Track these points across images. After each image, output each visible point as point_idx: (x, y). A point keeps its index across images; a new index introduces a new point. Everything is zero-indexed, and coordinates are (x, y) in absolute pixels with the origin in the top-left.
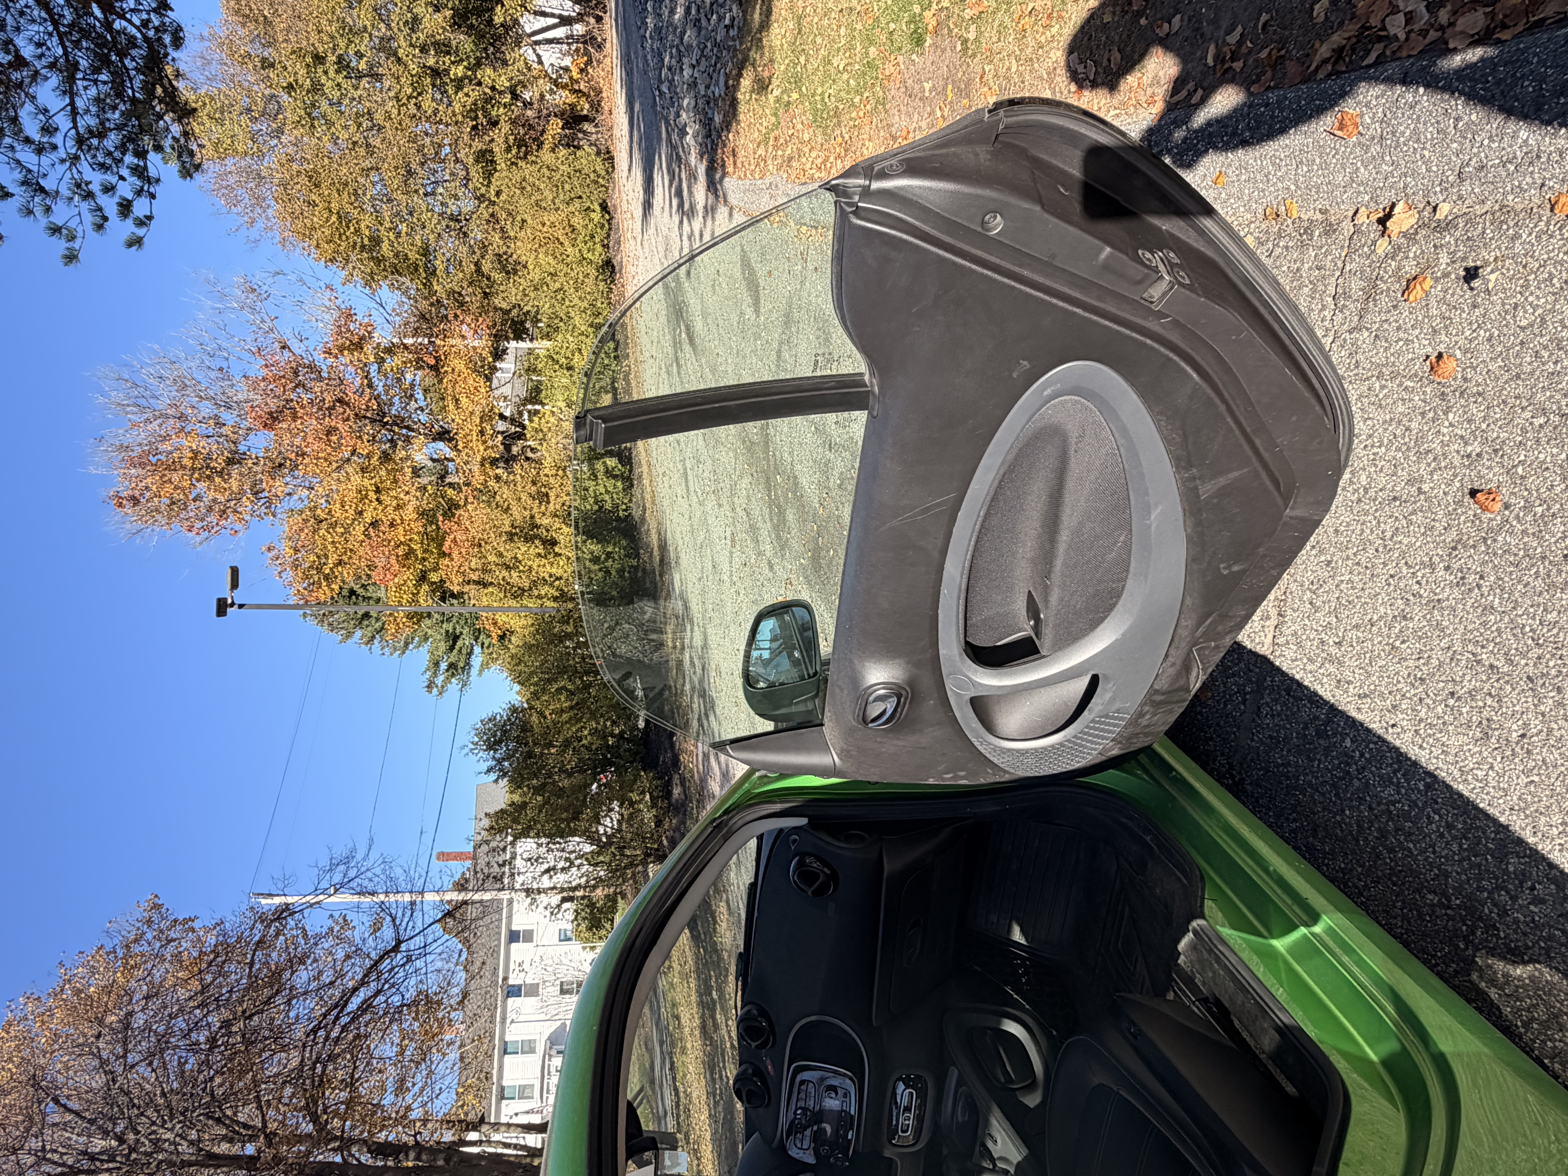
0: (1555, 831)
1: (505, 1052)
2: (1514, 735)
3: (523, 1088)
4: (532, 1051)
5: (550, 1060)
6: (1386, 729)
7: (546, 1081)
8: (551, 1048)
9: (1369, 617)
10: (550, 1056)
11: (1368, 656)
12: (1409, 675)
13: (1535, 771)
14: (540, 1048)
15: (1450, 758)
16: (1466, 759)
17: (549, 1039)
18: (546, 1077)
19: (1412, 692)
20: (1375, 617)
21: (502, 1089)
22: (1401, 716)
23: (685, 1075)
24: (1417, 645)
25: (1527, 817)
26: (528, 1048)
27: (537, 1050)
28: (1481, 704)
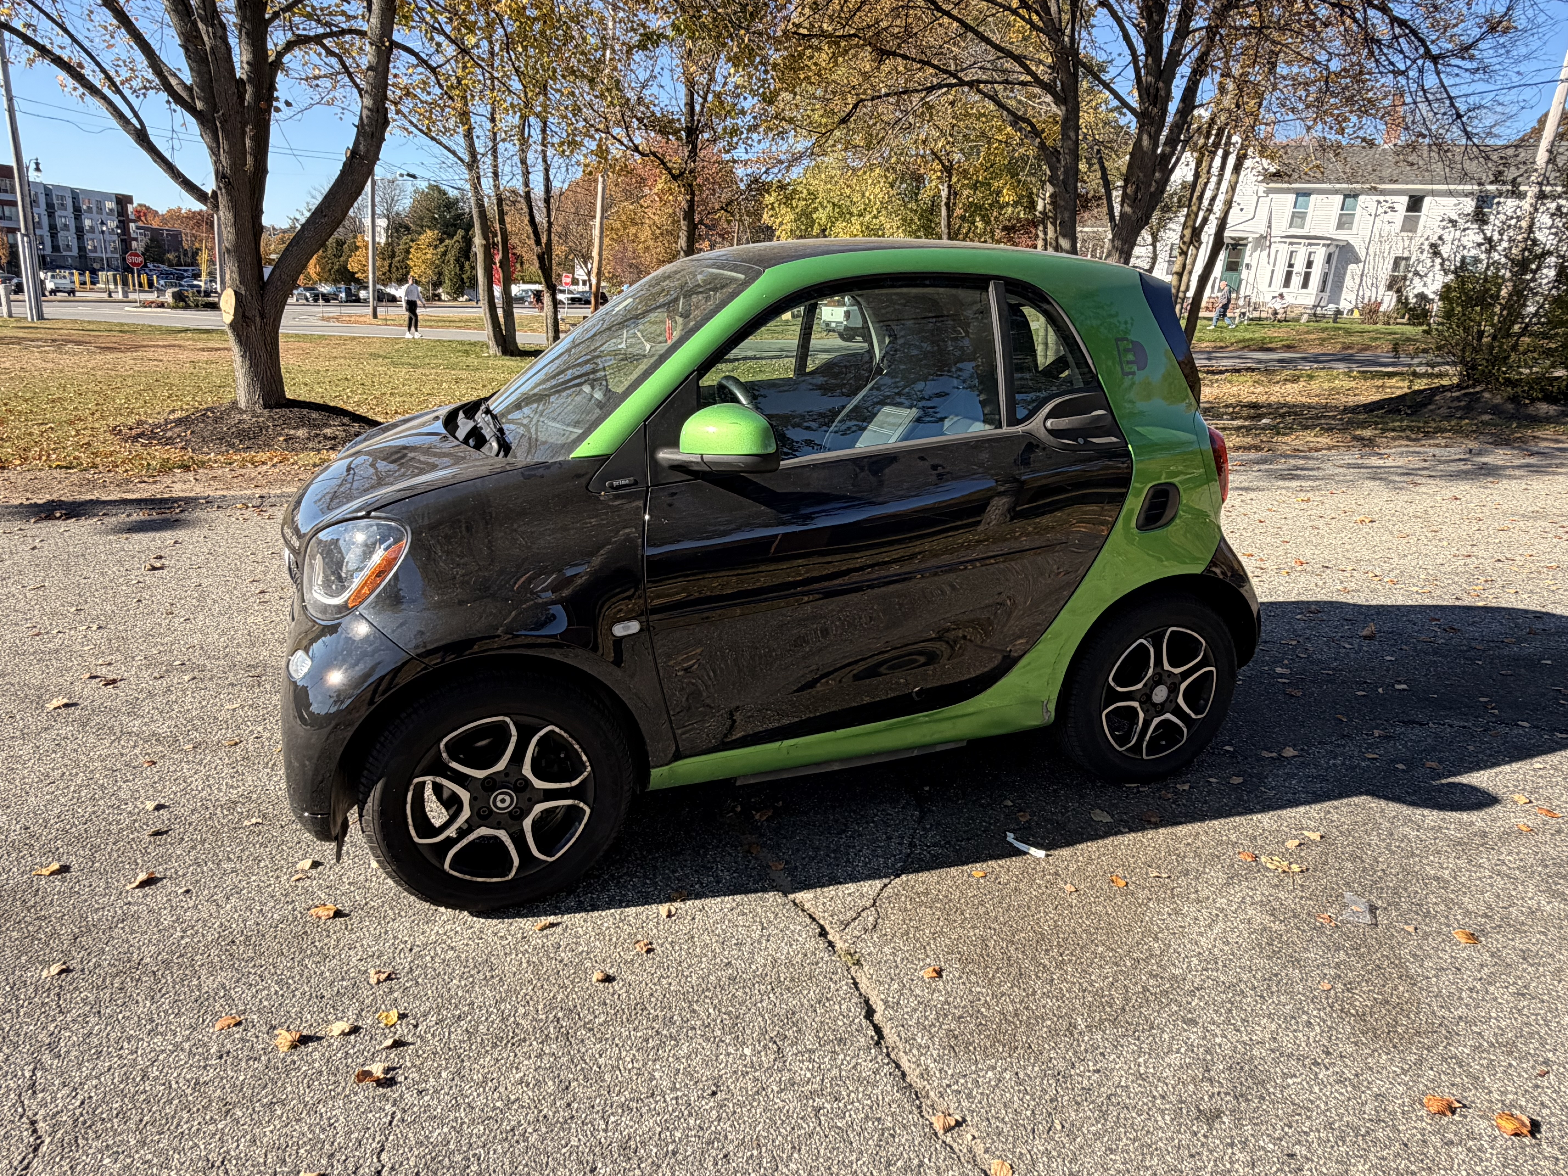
0: (530, 1130)
1: (1346, 196)
2: (600, 1165)
3: (1302, 216)
4: (1340, 226)
5: (1324, 245)
6: (718, 1087)
7: (1303, 241)
8: (1337, 246)
9: (803, 1151)
10: (1329, 245)
11: (779, 1122)
12: (726, 1137)
13: (567, 1155)
14: (1342, 235)
15: (644, 1110)
16: (631, 1119)
17: (1348, 244)
18: (1307, 241)
19: (713, 1128)
20: (796, 1155)
21: (1307, 194)
22: (711, 1104)
23: (1230, 382)
24: (734, 1165)
25: (558, 1121)
26: (1344, 222)
27: (1339, 231)
28: (643, 1165)
